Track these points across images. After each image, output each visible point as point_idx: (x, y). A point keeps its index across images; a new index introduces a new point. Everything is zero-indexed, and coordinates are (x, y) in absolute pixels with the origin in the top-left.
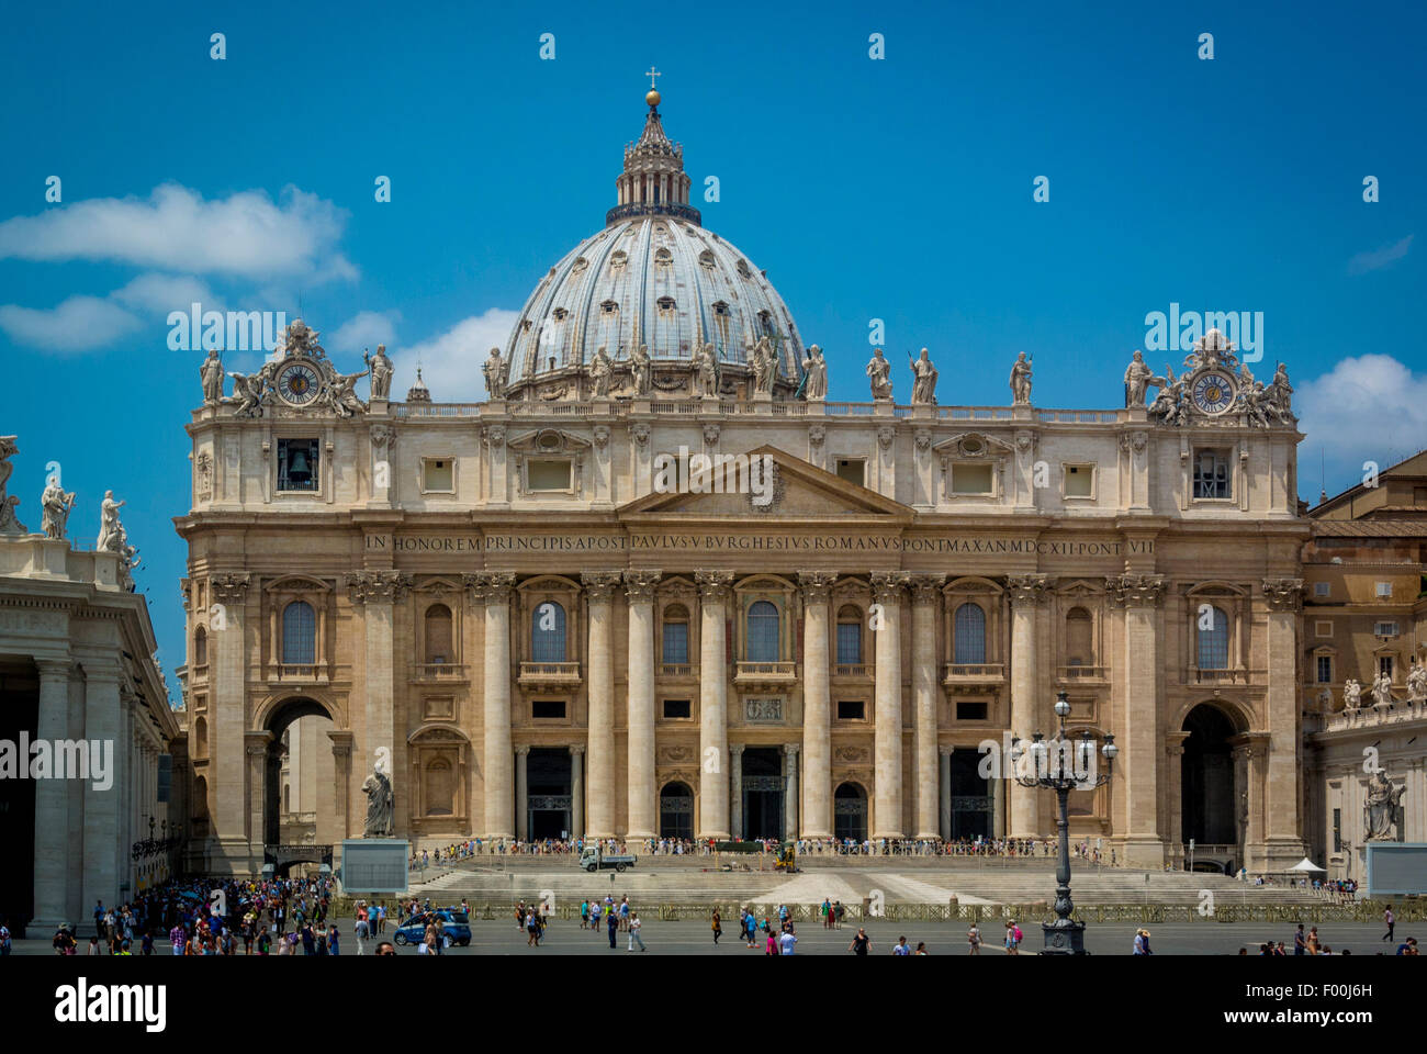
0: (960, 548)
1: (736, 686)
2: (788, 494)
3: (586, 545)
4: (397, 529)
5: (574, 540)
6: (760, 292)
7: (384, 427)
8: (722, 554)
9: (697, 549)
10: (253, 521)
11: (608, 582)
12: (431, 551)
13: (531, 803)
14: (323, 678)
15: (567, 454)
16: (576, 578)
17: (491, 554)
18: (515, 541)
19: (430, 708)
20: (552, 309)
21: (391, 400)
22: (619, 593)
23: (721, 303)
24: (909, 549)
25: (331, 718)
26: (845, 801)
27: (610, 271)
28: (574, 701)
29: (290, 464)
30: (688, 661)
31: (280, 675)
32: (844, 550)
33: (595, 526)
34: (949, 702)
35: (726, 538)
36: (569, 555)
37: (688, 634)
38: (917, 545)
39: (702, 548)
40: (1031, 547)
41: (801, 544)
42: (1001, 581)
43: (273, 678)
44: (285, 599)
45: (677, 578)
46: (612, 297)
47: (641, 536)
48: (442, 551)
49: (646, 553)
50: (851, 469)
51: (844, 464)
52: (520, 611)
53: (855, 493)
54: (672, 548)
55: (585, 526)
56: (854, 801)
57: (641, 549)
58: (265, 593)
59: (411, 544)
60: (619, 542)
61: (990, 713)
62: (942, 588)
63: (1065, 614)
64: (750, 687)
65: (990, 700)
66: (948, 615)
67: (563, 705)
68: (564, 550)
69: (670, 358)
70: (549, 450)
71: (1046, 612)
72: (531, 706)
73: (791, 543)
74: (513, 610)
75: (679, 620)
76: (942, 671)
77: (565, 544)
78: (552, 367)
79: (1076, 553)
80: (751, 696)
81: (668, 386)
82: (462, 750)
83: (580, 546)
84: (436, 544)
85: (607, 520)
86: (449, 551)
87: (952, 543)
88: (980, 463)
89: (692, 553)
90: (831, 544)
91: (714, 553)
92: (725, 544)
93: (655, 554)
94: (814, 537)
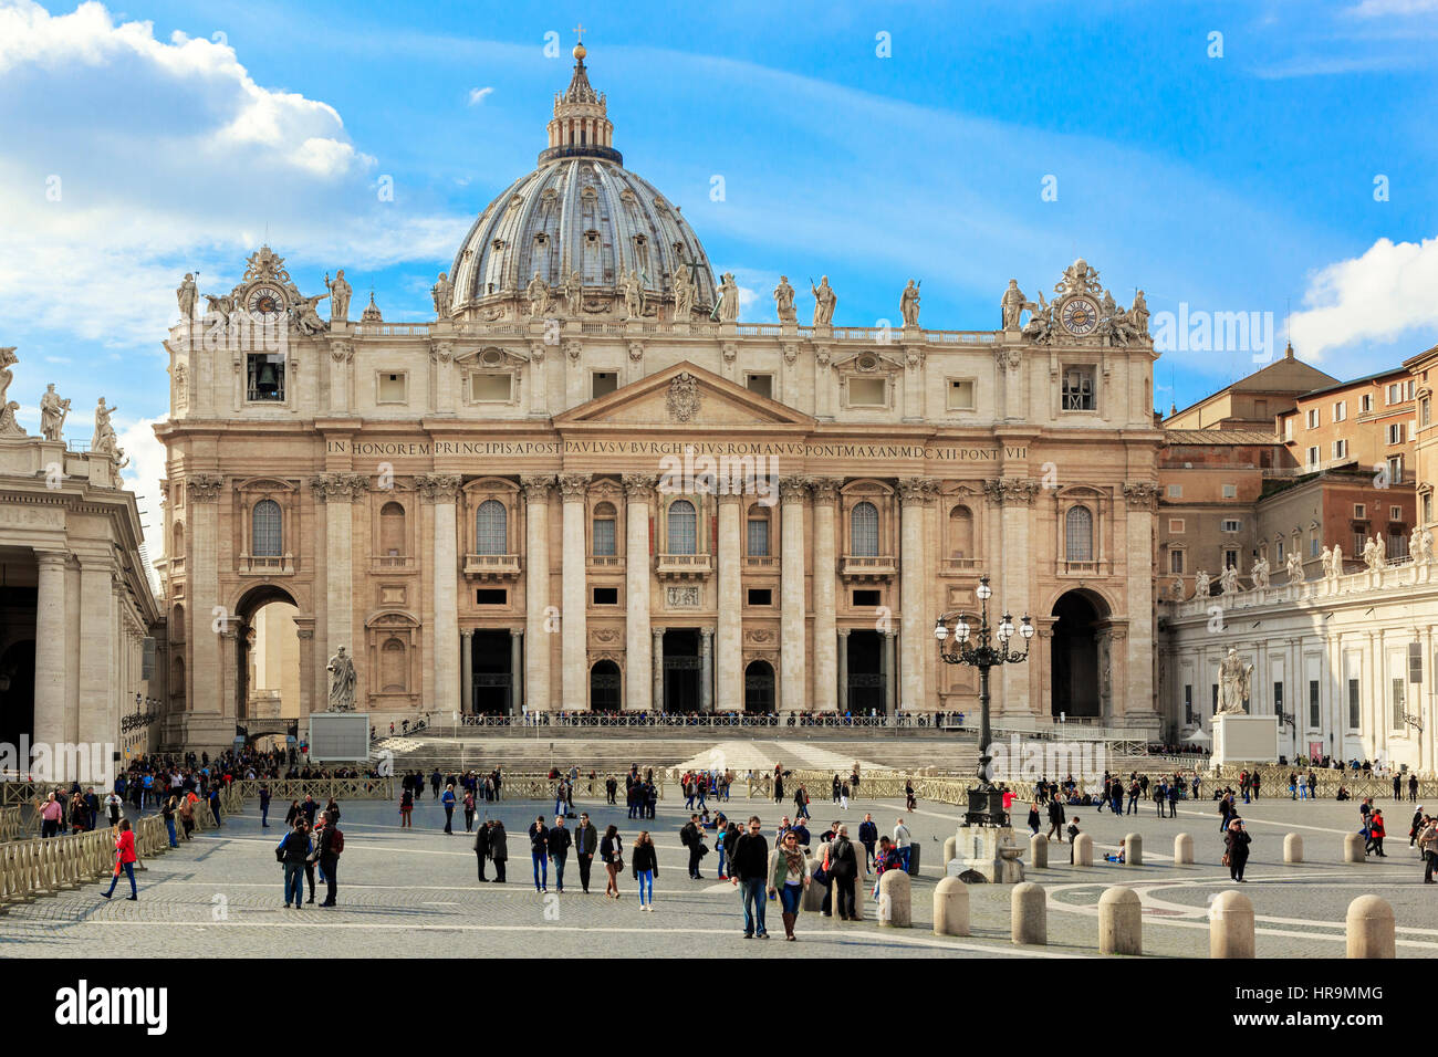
0: (856, 454)
1: (658, 575)
2: (703, 404)
3: (525, 449)
4: (356, 434)
5: (514, 445)
6: (675, 225)
7: (342, 344)
8: (644, 458)
9: (623, 454)
10: (225, 428)
11: (544, 483)
12: (385, 455)
13: (475, 680)
14: (289, 569)
15: (506, 368)
16: (516, 479)
17: (438, 458)
18: (461, 447)
19: (385, 595)
20: (491, 240)
21: (349, 320)
22: (555, 490)
23: (641, 236)
24: (811, 453)
25: (296, 605)
26: (754, 678)
27: (542, 206)
28: (514, 589)
29: (258, 378)
30: (615, 554)
31: (250, 566)
33: (533, 433)
34: (846, 590)
35: (650, 444)
36: (509, 458)
37: (614, 529)
38: (818, 451)
39: (628, 453)
40: (919, 452)
41: (714, 449)
42: (893, 482)
43: (244, 569)
44: (254, 498)
45: (605, 480)
46: (544, 230)
47: (574, 442)
48: (396, 455)
49: (578, 457)
50: (761, 383)
51: (753, 378)
52: (466, 509)
53: (763, 404)
54: (601, 453)
55: (524, 432)
56: (763, 678)
57: (573, 454)
58: (236, 493)
59: (368, 449)
60: (554, 448)
61: (883, 599)
62: (840, 488)
63: (949, 512)
64: (670, 576)
65: (882, 589)
66: (845, 513)
67: (504, 592)
68: (505, 454)
69: (596, 284)
70: (492, 365)
71: (932, 511)
72: (475, 593)
73: (704, 448)
74: (460, 508)
75: (607, 517)
76: (841, 562)
77: (505, 449)
78: (491, 292)
79: (958, 459)
80: (671, 585)
81: (595, 309)
82: (414, 632)
83: (519, 451)
84: (391, 449)
85: (542, 428)
86: (402, 455)
87: (849, 449)
88: (873, 377)
89: (619, 458)
90: (740, 449)
91: (638, 458)
92: (648, 449)
93: (586, 457)
94: (727, 444)
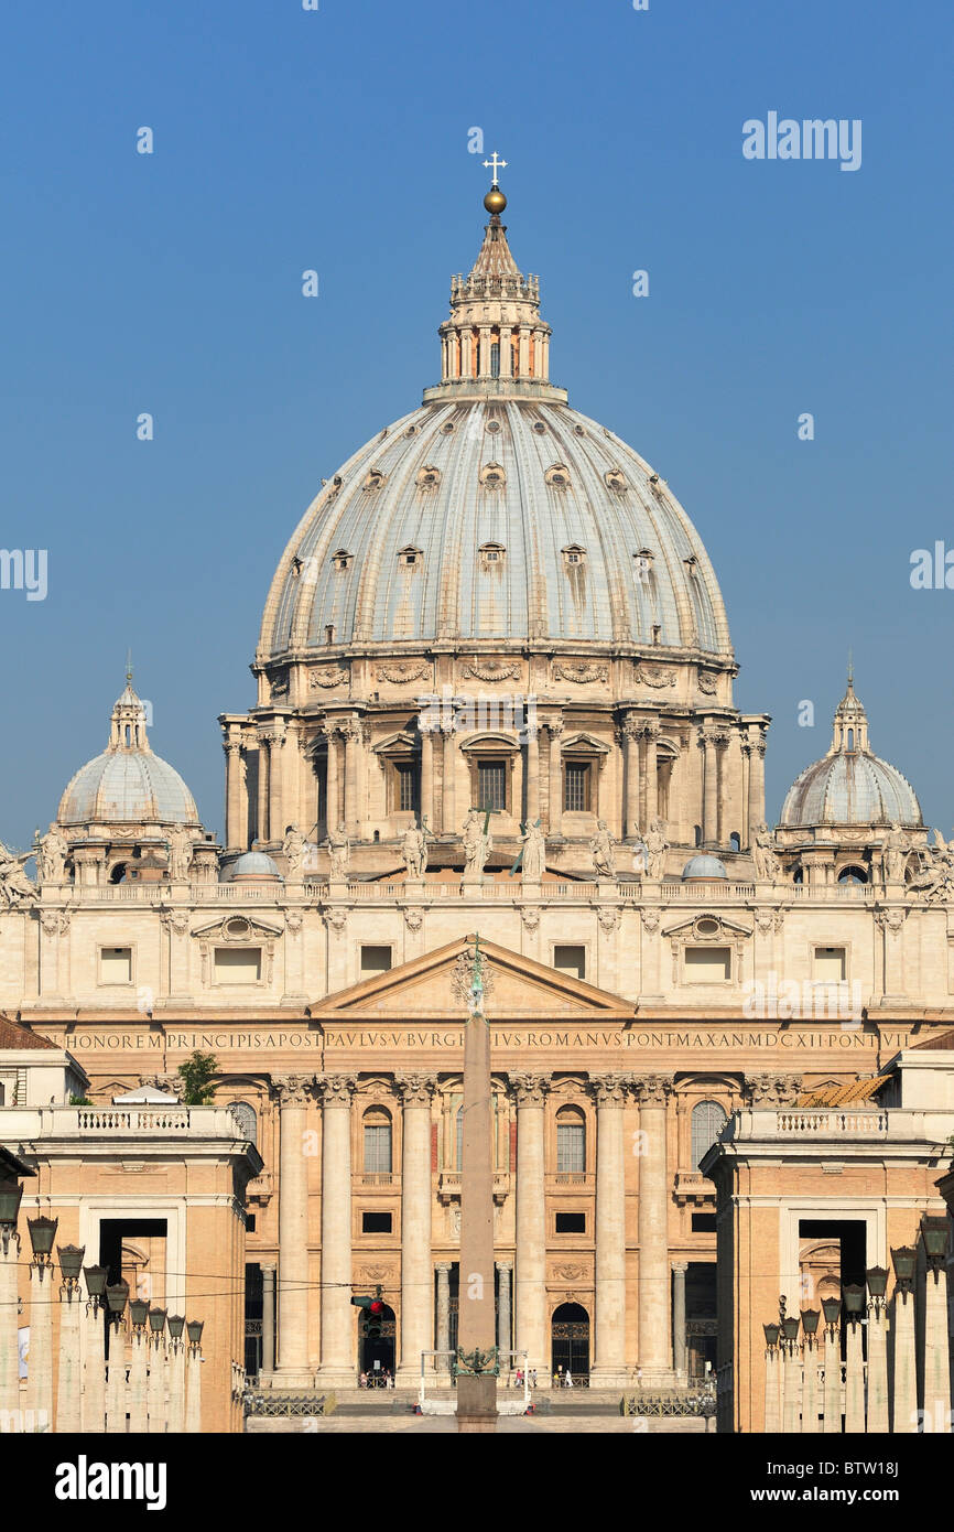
0: (691, 1043)
1: (443, 1197)
2: (498, 986)
3: (277, 1042)
4: (72, 1024)
5: (264, 1035)
7: (57, 914)
8: (423, 1052)
9: (396, 1048)
11: (301, 1084)
12: (107, 1049)
15: (255, 941)
16: (267, 1078)
17: (172, 1054)
18: (198, 1040)
22: (312, 1094)
24: (634, 1042)
26: (563, 1325)
28: (265, 1213)
30: (391, 1171)
32: (560, 1047)
33: (287, 1022)
34: (682, 1213)
35: (430, 1035)
36: (258, 1053)
37: (390, 1137)
38: (644, 1039)
39: (403, 1046)
40: (772, 1040)
41: (513, 1040)
42: (740, 1077)
45: (376, 1078)
47: (337, 1033)
48: (119, 1050)
49: (343, 1052)
50: (571, 955)
51: (562, 949)
53: (574, 985)
54: (370, 1047)
55: (276, 1022)
56: (574, 1325)
57: (336, 1048)
59: (87, 1042)
60: (313, 1040)
62: (671, 1087)
64: (457, 1198)
66: (682, 1115)
67: (251, 1218)
68: (253, 1049)
70: (238, 937)
73: (501, 1039)
75: (380, 1125)
76: (673, 1178)
77: (253, 1042)
79: (825, 1047)
80: (459, 1209)
82: (140, 1269)
83: (271, 1043)
84: (113, 1042)
85: (298, 1016)
86: (127, 1049)
87: (683, 1037)
88: (716, 944)
89: (392, 1052)
90: (546, 1040)
91: (416, 1052)
92: (428, 1042)
93: (352, 1053)
94: (526, 1033)
